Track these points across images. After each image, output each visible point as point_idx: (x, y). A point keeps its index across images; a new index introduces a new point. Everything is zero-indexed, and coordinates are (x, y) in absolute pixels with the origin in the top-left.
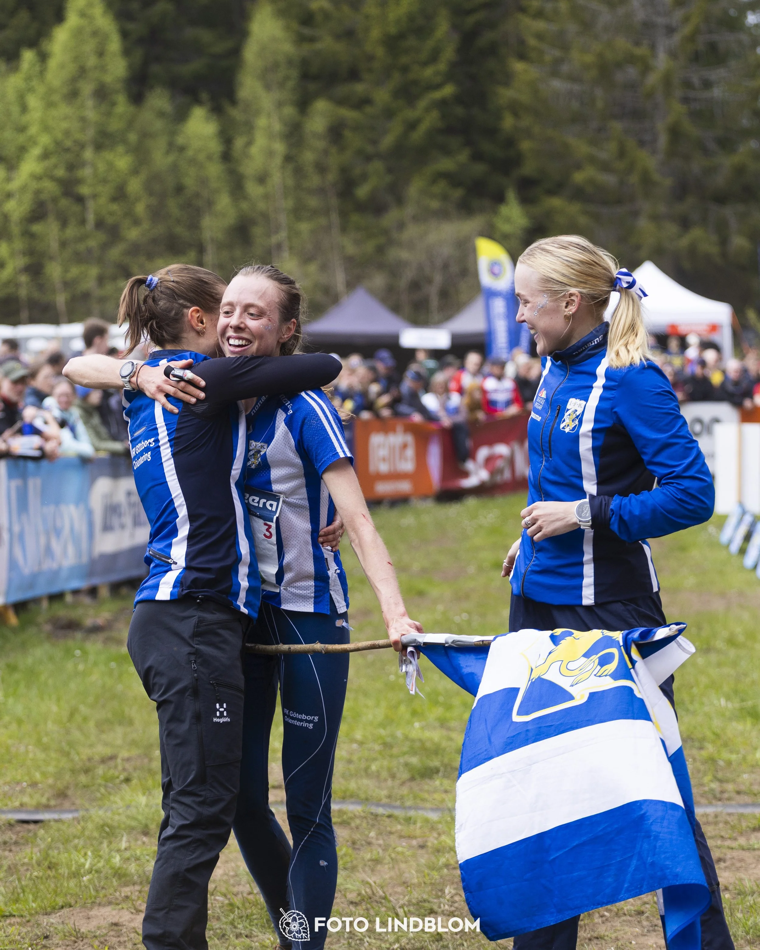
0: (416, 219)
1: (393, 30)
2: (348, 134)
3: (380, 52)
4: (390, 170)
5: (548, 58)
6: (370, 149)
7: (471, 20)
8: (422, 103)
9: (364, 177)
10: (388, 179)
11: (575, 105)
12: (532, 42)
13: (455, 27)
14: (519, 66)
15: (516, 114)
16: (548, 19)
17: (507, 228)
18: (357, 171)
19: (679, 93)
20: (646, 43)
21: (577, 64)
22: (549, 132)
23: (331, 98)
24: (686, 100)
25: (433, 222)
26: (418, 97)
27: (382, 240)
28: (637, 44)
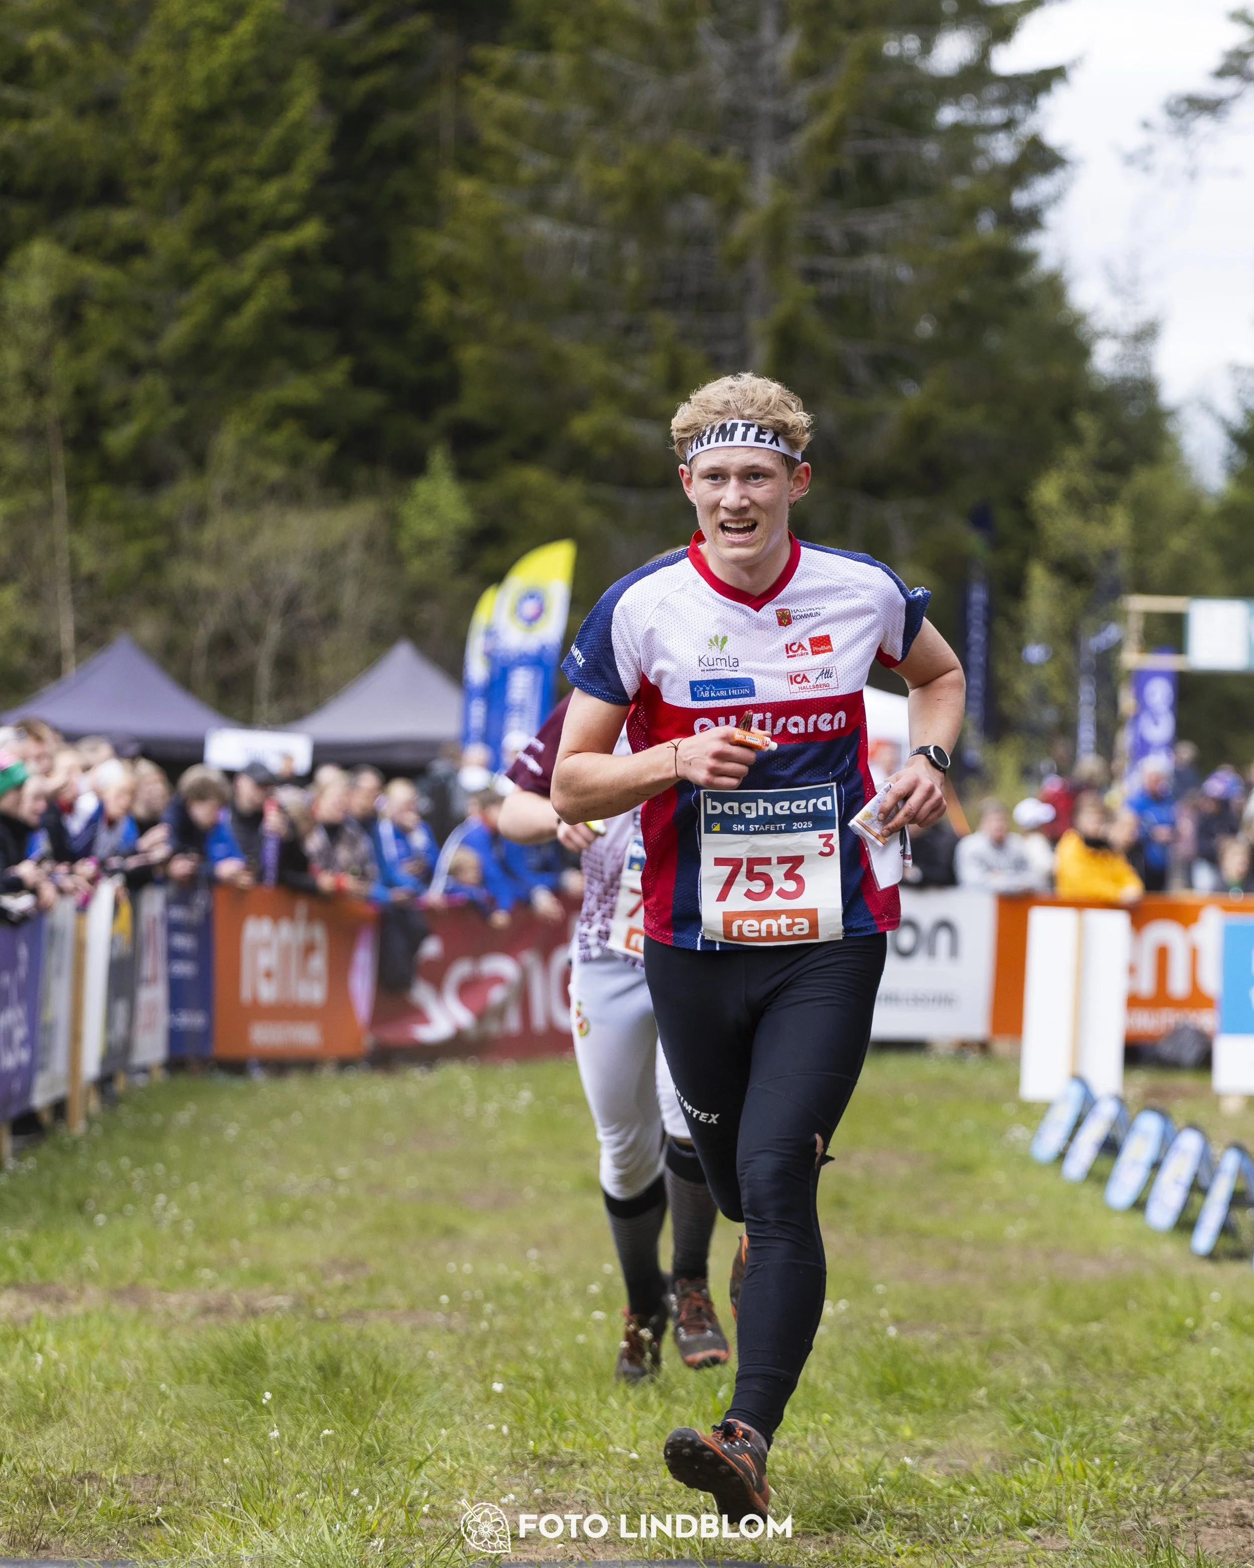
0: (230, 499)
1: (198, 101)
2: (92, 314)
3: (169, 145)
4: (179, 397)
5: (526, 172)
6: (140, 350)
7: (363, 86)
8: (255, 258)
9: (124, 405)
10: (177, 414)
11: (580, 273)
12: (492, 136)
13: (327, 100)
14: (466, 187)
15: (453, 288)
16: (531, 92)
17: (427, 528)
18: (111, 394)
19: (799, 260)
20: (733, 150)
21: (586, 187)
22: (523, 329)
23: (60, 239)
24: (812, 275)
25: (270, 510)
26: (246, 245)
27: (159, 543)
28: (715, 151)
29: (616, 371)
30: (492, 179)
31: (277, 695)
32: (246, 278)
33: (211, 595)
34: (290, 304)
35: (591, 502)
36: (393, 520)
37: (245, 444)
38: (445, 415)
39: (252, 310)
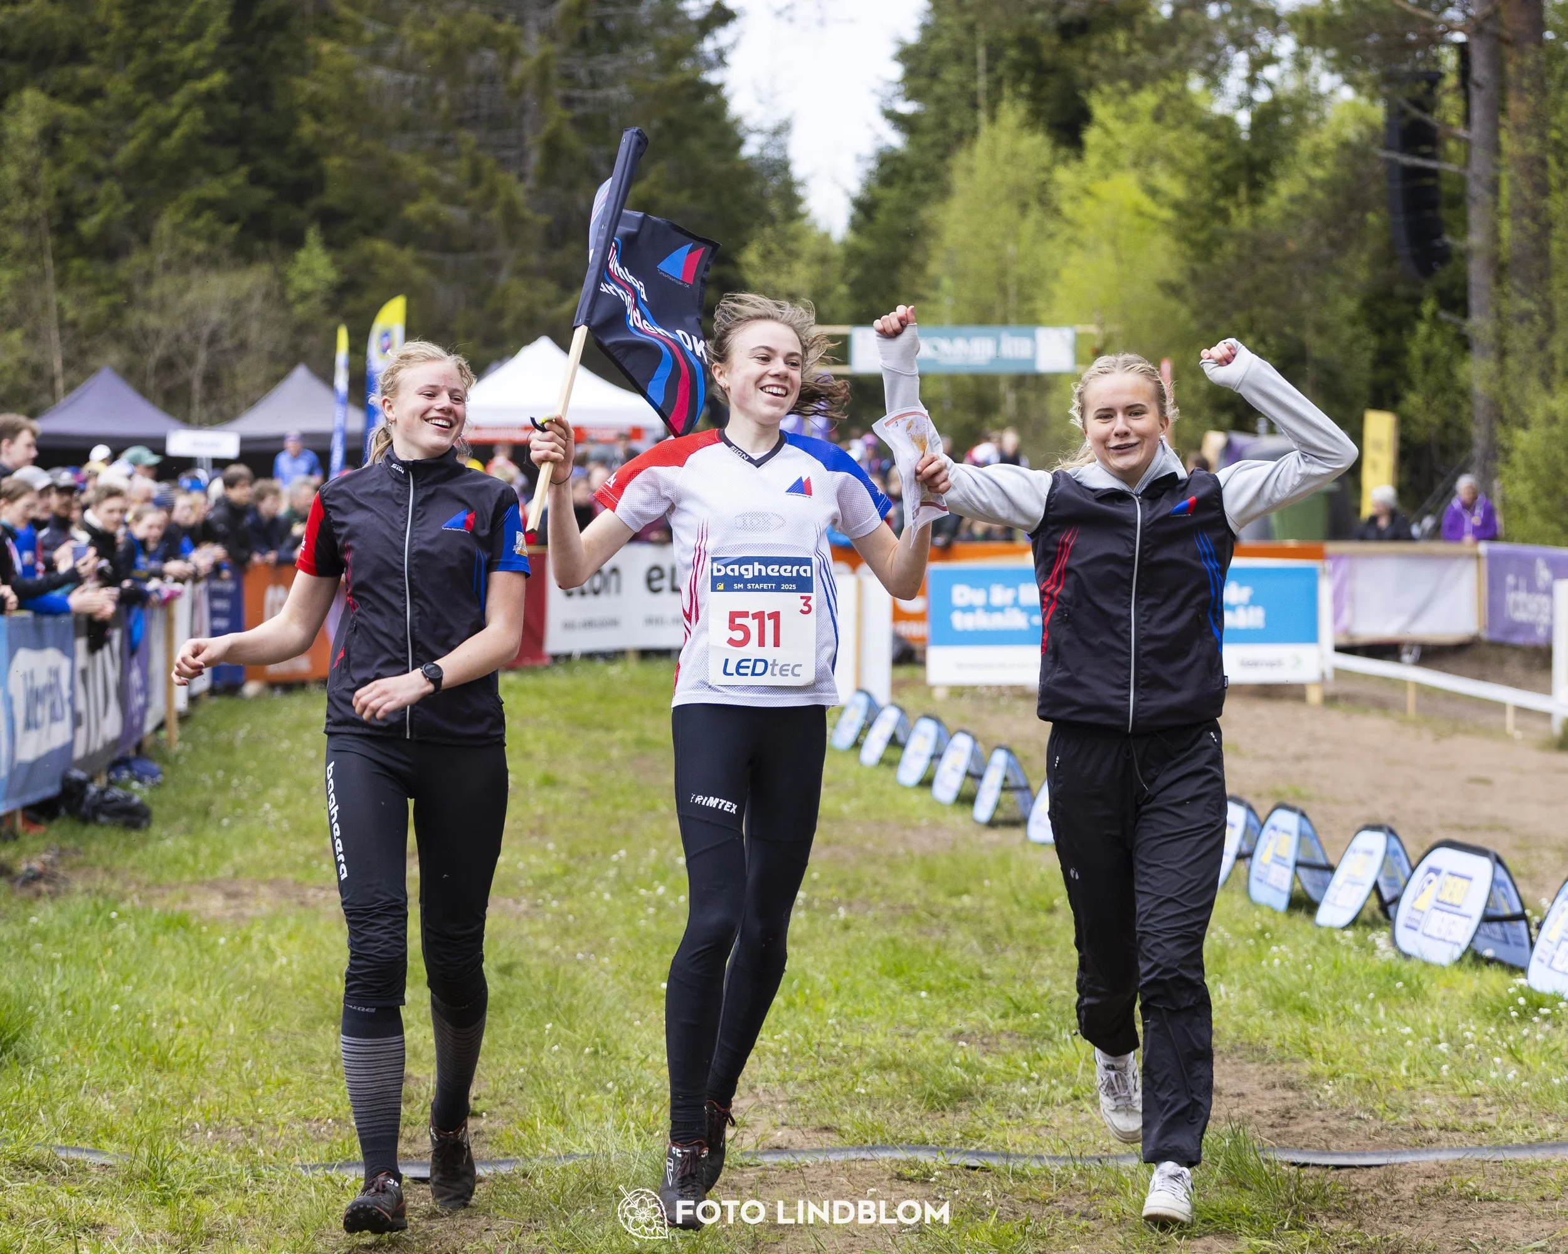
0: (167, 266)
2: (67, 139)
3: (117, 20)
4: (129, 196)
5: (368, 35)
6: (101, 164)
8: (179, 98)
9: (92, 202)
10: (130, 207)
12: (342, 11)
14: (326, 47)
15: (318, 117)
17: (307, 284)
18: (82, 196)
19: (558, 92)
20: (511, 18)
21: (410, 45)
22: (369, 144)
23: (43, 88)
24: (568, 102)
25: (196, 272)
26: (173, 91)
27: (119, 298)
28: (498, 18)
29: (435, 172)
30: (344, 41)
31: (205, 402)
32: (174, 112)
33: (158, 333)
34: (207, 130)
35: (420, 262)
36: (283, 281)
37: (176, 227)
38: (313, 204)
39: (177, 133)
